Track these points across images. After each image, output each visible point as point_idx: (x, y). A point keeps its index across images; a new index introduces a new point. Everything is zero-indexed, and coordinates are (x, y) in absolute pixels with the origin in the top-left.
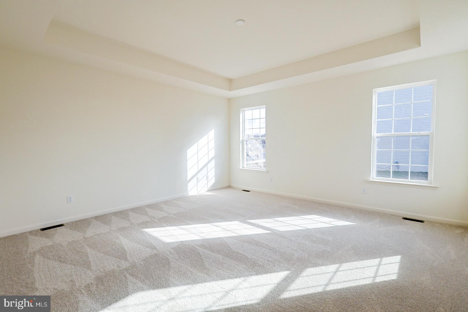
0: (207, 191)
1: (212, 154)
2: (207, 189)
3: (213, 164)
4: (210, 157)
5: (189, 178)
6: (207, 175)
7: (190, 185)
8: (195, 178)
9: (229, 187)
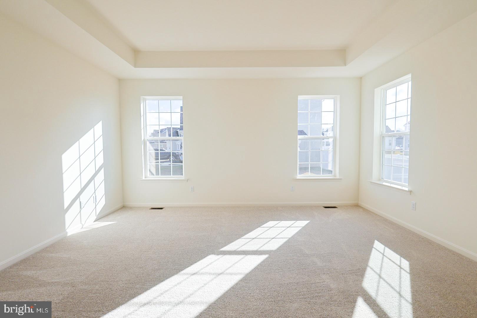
0: (94, 222)
1: (100, 161)
2: (95, 218)
3: (101, 175)
4: (99, 165)
5: (66, 205)
6: (94, 195)
7: (69, 217)
8: (77, 202)
9: (124, 208)
